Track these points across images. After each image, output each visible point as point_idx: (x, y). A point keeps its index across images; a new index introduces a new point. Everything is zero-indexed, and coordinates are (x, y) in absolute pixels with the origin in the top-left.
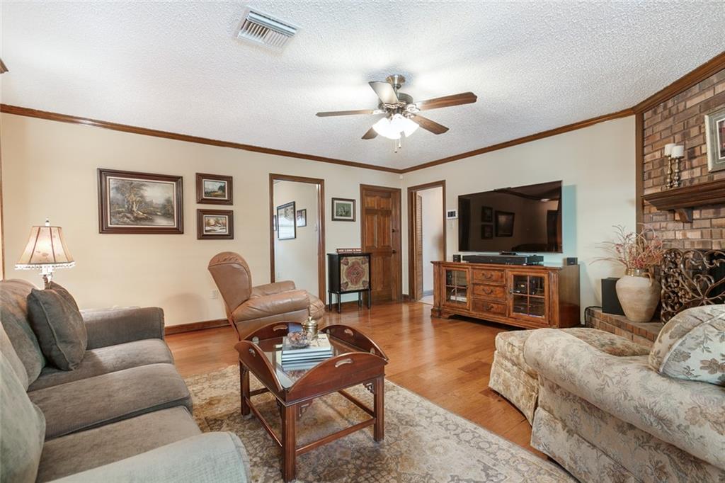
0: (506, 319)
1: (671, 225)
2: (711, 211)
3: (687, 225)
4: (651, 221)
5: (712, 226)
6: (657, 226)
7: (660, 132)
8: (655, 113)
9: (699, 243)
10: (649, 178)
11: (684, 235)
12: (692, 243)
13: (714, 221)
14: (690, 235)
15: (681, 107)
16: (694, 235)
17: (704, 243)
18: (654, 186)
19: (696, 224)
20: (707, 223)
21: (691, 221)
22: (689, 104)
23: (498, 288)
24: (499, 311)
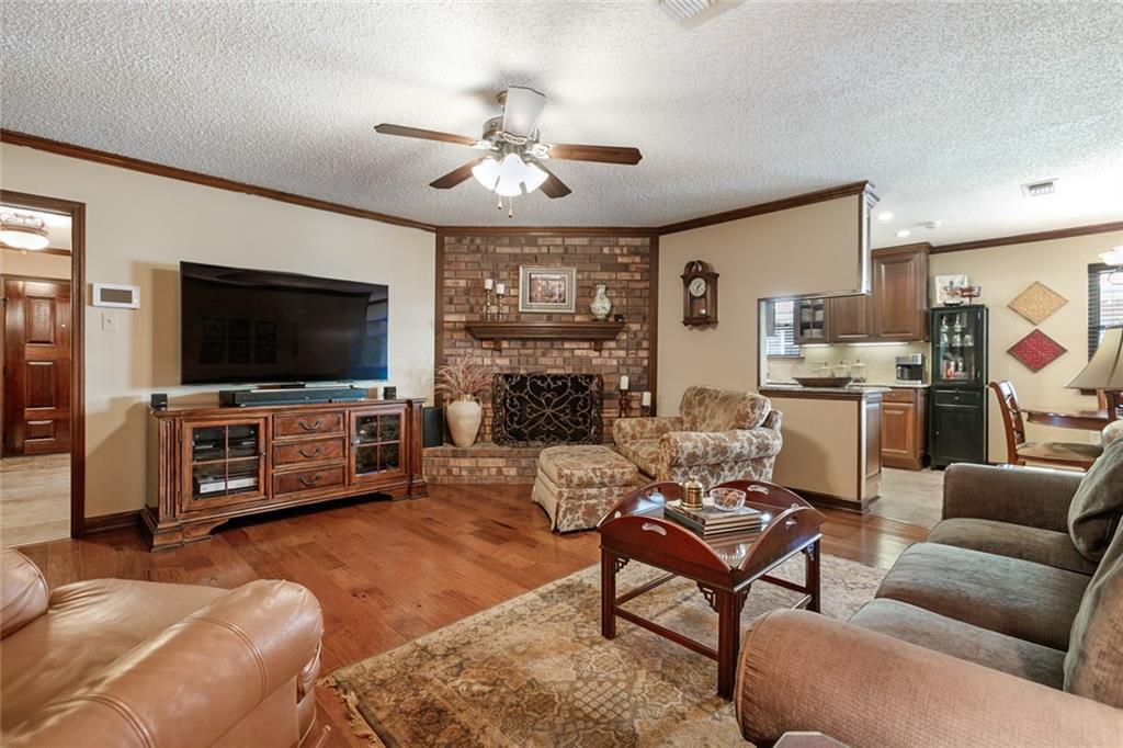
0: (346, 490)
1: (478, 352)
2: (519, 343)
3: (497, 353)
4: (454, 346)
5: (520, 355)
6: (462, 351)
7: (467, 263)
8: (460, 241)
9: (508, 368)
10: (451, 302)
11: (493, 361)
12: (501, 369)
13: (521, 351)
14: (498, 361)
15: (491, 249)
16: (504, 362)
17: (512, 369)
18: (456, 312)
19: (504, 353)
20: (515, 352)
21: (500, 350)
22: (498, 250)
23: (331, 443)
24: (332, 479)
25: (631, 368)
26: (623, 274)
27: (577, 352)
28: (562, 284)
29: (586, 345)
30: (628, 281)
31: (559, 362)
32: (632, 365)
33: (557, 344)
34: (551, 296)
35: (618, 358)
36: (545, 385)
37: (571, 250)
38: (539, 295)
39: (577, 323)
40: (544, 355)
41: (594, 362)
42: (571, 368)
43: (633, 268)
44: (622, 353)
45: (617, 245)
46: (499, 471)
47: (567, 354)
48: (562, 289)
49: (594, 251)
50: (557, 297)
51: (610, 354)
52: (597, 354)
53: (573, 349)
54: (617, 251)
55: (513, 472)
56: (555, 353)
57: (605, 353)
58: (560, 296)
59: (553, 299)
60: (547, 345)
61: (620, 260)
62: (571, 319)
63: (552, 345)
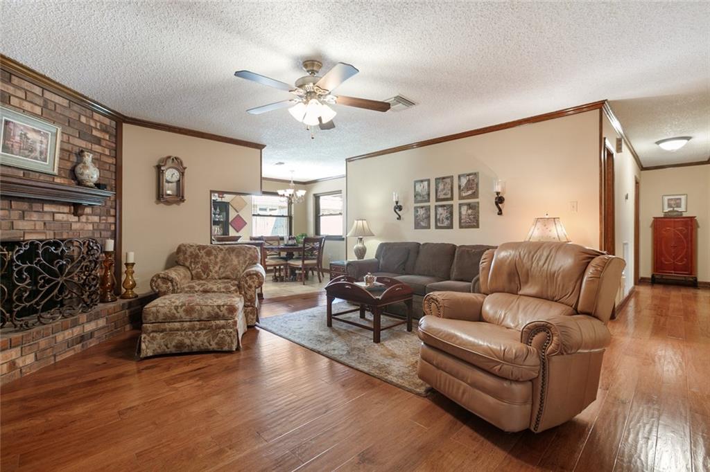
25: (103, 233)
26: (97, 146)
27: (58, 217)
28: (45, 141)
29: (66, 209)
30: (101, 154)
31: (40, 226)
32: (104, 230)
33: (37, 206)
34: (31, 151)
35: (93, 223)
36: (59, 252)
37: (51, 106)
38: (16, 146)
39: (57, 184)
40: (22, 217)
41: (75, 226)
42: (52, 233)
43: (104, 143)
44: (96, 219)
45: (92, 118)
46: (12, 365)
47: (48, 218)
48: (44, 146)
49: (73, 115)
50: (37, 154)
51: (87, 219)
52: (76, 219)
53: (54, 213)
54: (92, 124)
55: (30, 359)
56: (35, 217)
57: (83, 219)
58: (41, 153)
59: (33, 155)
60: (25, 206)
61: (95, 133)
62: (51, 180)
63: (31, 207)
